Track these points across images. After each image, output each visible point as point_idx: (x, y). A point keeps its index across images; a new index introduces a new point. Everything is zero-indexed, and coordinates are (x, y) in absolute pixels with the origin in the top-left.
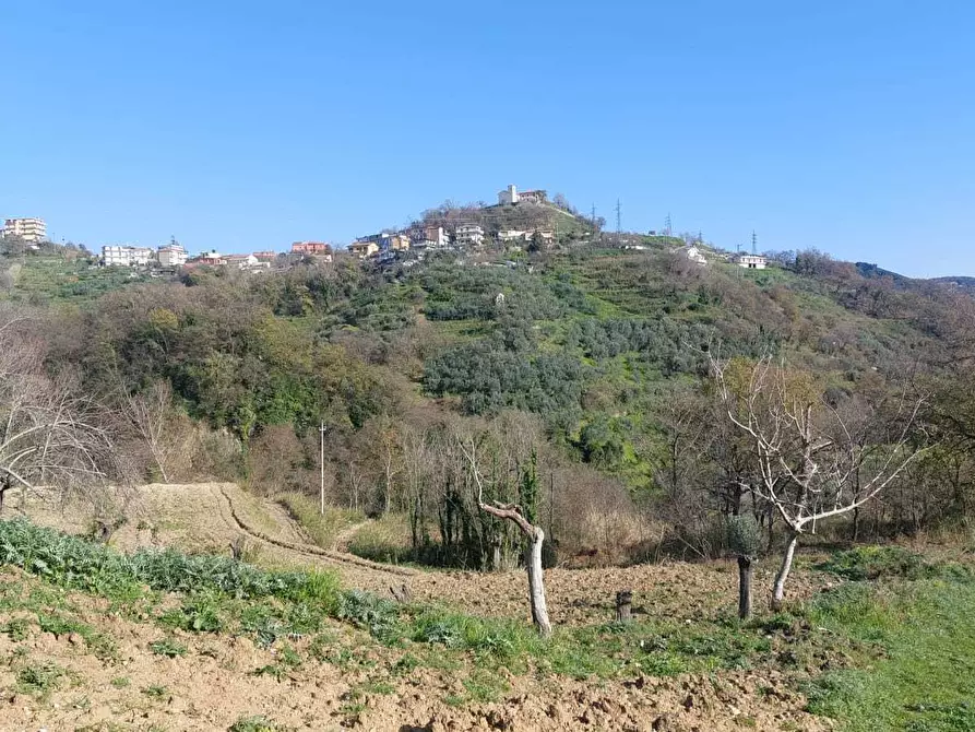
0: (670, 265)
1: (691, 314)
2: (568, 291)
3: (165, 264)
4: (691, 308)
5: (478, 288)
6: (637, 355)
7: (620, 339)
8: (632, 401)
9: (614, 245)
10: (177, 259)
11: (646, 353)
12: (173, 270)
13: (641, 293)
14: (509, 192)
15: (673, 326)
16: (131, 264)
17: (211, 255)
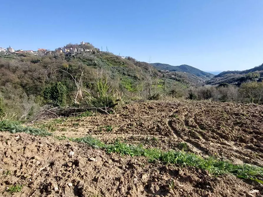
0: (117, 57)
1: (123, 66)
2: (104, 61)
3: (11, 52)
4: (123, 65)
5: (91, 60)
6: (119, 72)
7: (116, 70)
8: (122, 80)
9: (106, 54)
10: (13, 51)
11: (120, 72)
12: (14, 53)
13: (115, 62)
14: (83, 42)
15: (122, 68)
16: (2, 51)
17: (21, 50)
